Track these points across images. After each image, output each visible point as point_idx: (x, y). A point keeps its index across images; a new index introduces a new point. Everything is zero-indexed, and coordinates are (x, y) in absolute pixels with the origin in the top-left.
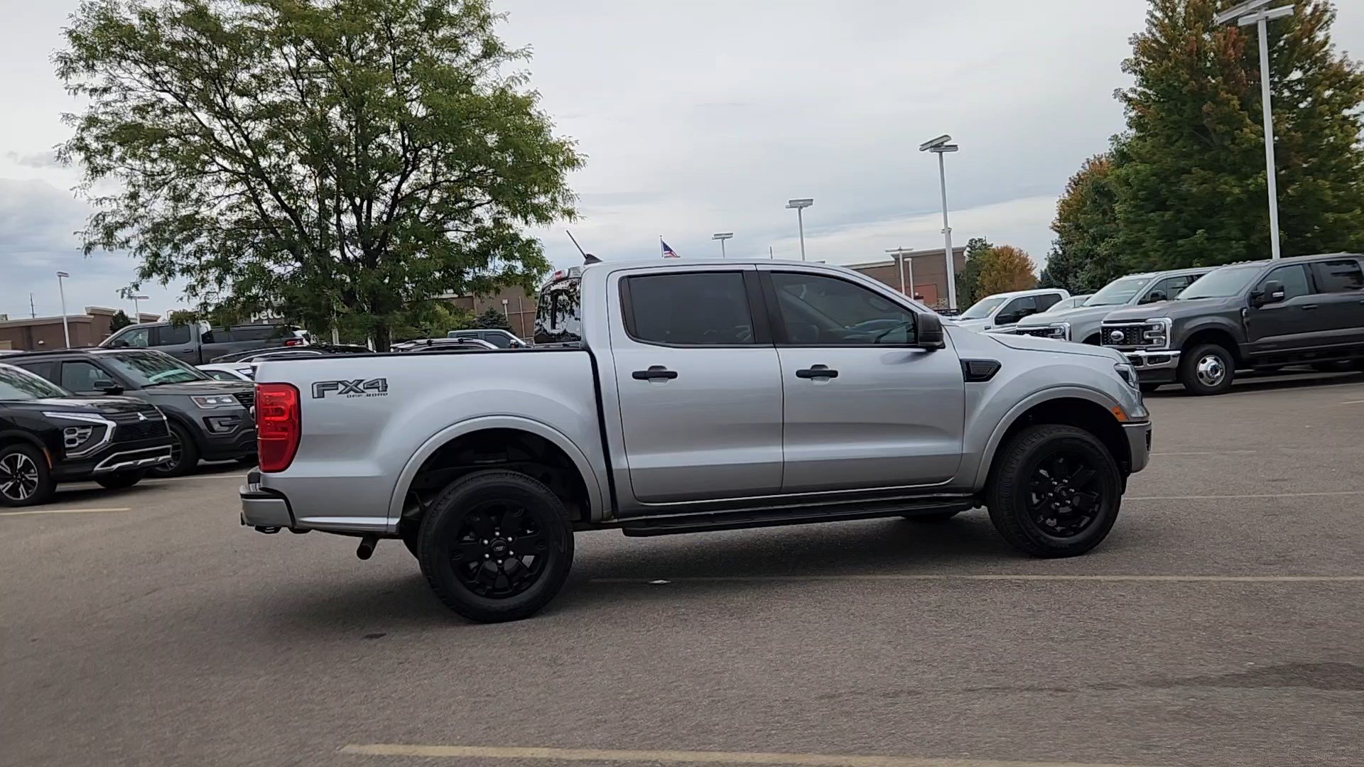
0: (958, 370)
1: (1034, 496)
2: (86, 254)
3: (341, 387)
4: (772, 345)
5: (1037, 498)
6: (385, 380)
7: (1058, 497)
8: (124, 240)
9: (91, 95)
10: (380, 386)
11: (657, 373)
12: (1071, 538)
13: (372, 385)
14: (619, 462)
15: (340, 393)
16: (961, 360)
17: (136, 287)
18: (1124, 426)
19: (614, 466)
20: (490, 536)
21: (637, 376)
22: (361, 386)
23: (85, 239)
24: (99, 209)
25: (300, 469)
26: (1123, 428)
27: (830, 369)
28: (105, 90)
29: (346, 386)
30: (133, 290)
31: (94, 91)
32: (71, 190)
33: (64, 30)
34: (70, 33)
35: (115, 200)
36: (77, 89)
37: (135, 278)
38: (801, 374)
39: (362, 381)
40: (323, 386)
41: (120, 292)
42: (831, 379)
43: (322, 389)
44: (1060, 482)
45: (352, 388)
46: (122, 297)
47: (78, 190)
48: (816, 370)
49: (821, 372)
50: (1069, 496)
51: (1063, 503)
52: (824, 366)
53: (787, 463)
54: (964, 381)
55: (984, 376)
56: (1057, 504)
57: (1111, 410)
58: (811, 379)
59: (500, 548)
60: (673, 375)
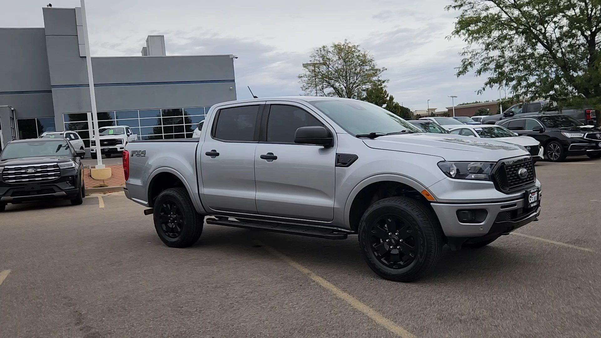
0: (333, 161)
1: (381, 240)
2: (458, 77)
4: (258, 142)
5: (382, 240)
6: (145, 151)
7: (390, 243)
8: (478, 69)
10: (144, 153)
11: (214, 154)
12: (397, 270)
14: (202, 190)
15: (136, 155)
16: (336, 154)
17: (484, 89)
19: (200, 192)
20: (170, 214)
21: (207, 154)
23: (459, 70)
24: (463, 57)
25: (130, 181)
26: (431, 205)
27: (275, 155)
29: (138, 153)
30: (483, 90)
32: (463, 49)
35: (470, 53)
37: (483, 86)
38: (262, 157)
39: (140, 151)
41: (477, 92)
42: (274, 160)
43: (133, 153)
44: (393, 233)
46: (478, 94)
47: (466, 49)
48: (268, 155)
49: (271, 157)
50: (398, 243)
51: (395, 247)
52: (272, 154)
53: (257, 200)
54: (336, 166)
55: (346, 164)
56: (391, 247)
57: (420, 192)
58: (266, 160)
59: (171, 219)
60: (218, 154)
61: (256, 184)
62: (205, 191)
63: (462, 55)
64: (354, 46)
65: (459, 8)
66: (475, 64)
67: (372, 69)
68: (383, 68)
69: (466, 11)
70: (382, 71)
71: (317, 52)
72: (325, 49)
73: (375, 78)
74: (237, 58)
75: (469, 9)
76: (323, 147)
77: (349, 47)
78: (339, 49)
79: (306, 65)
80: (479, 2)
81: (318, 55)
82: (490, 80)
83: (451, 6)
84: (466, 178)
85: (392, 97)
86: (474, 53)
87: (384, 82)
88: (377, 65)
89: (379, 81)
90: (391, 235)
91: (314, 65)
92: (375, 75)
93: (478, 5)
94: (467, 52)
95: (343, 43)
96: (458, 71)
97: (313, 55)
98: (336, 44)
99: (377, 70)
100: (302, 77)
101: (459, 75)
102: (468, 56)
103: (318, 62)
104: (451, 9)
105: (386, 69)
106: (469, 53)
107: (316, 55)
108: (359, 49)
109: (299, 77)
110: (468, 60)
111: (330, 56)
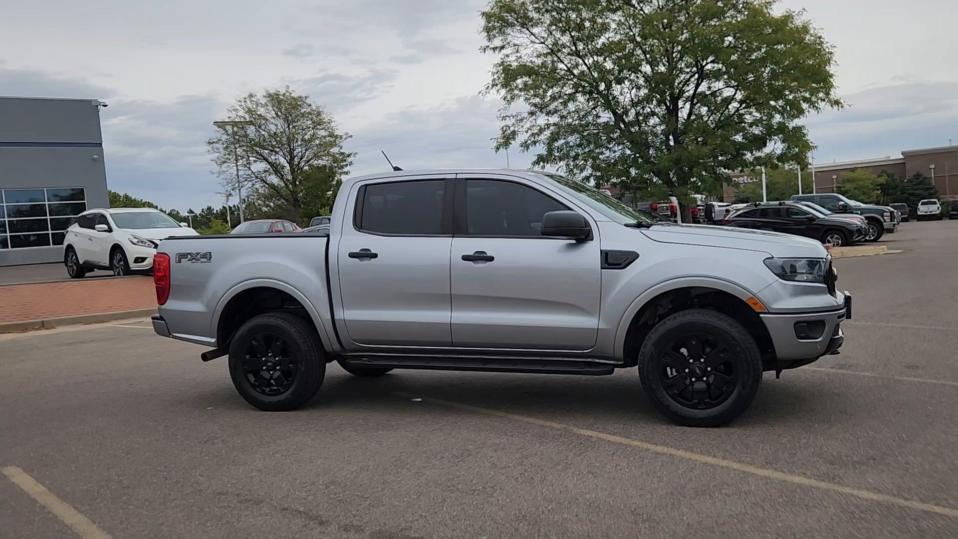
0: (597, 260)
1: (669, 370)
2: (496, 152)
3: (189, 257)
4: (452, 235)
5: (676, 371)
6: (210, 253)
7: (692, 373)
8: (523, 141)
9: (494, 51)
10: (208, 256)
11: (366, 255)
12: (703, 411)
13: (204, 256)
14: (339, 314)
15: (189, 260)
16: (601, 251)
18: (761, 315)
19: (336, 317)
20: (267, 356)
21: (352, 255)
22: (198, 256)
23: (498, 142)
24: (503, 123)
25: (172, 304)
26: (760, 317)
27: (488, 255)
28: (502, 47)
29: (192, 256)
31: (494, 49)
32: (499, 111)
33: (480, 13)
34: (483, 14)
35: (513, 117)
36: (485, 49)
37: (531, 164)
38: (466, 258)
39: (199, 253)
40: (181, 255)
42: (488, 263)
43: (181, 256)
44: (697, 359)
45: (194, 257)
47: (502, 111)
48: (477, 255)
49: (481, 257)
50: (705, 373)
51: (699, 379)
52: (484, 253)
53: (454, 324)
54: (602, 268)
55: (621, 264)
56: (693, 379)
57: (745, 300)
58: (471, 262)
59: (270, 364)
60: (375, 256)
61: (451, 300)
62: (347, 314)
63: (502, 120)
64: (300, 97)
65: (500, 51)
66: (519, 135)
67: (331, 135)
68: (346, 134)
69: (507, 56)
70: (346, 139)
71: (239, 103)
72: (253, 99)
73: (335, 150)
74: (105, 106)
75: (511, 54)
76: (574, 242)
77: (293, 98)
78: (275, 99)
79: (222, 124)
80: (527, 45)
81: (243, 109)
82: (538, 159)
83: (488, 47)
84: (796, 279)
85: (341, 181)
86: (519, 118)
87: (349, 156)
88: (337, 129)
89: (343, 154)
90: (693, 363)
91: (234, 124)
92: (332, 144)
93: (525, 48)
94: (509, 117)
95: (282, 92)
96: (495, 144)
97: (233, 108)
98: (272, 92)
99: (336, 137)
100: (214, 142)
101: (498, 149)
102: (509, 122)
103: (242, 120)
104: (488, 52)
105: (351, 136)
106: (511, 118)
107: (238, 108)
108: (308, 101)
109: (210, 143)
110: (509, 127)
111: (261, 111)
